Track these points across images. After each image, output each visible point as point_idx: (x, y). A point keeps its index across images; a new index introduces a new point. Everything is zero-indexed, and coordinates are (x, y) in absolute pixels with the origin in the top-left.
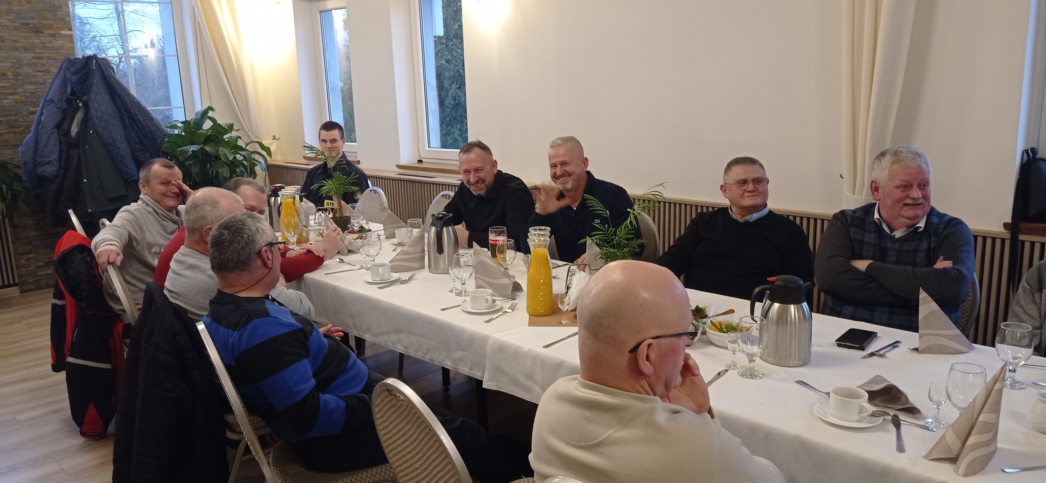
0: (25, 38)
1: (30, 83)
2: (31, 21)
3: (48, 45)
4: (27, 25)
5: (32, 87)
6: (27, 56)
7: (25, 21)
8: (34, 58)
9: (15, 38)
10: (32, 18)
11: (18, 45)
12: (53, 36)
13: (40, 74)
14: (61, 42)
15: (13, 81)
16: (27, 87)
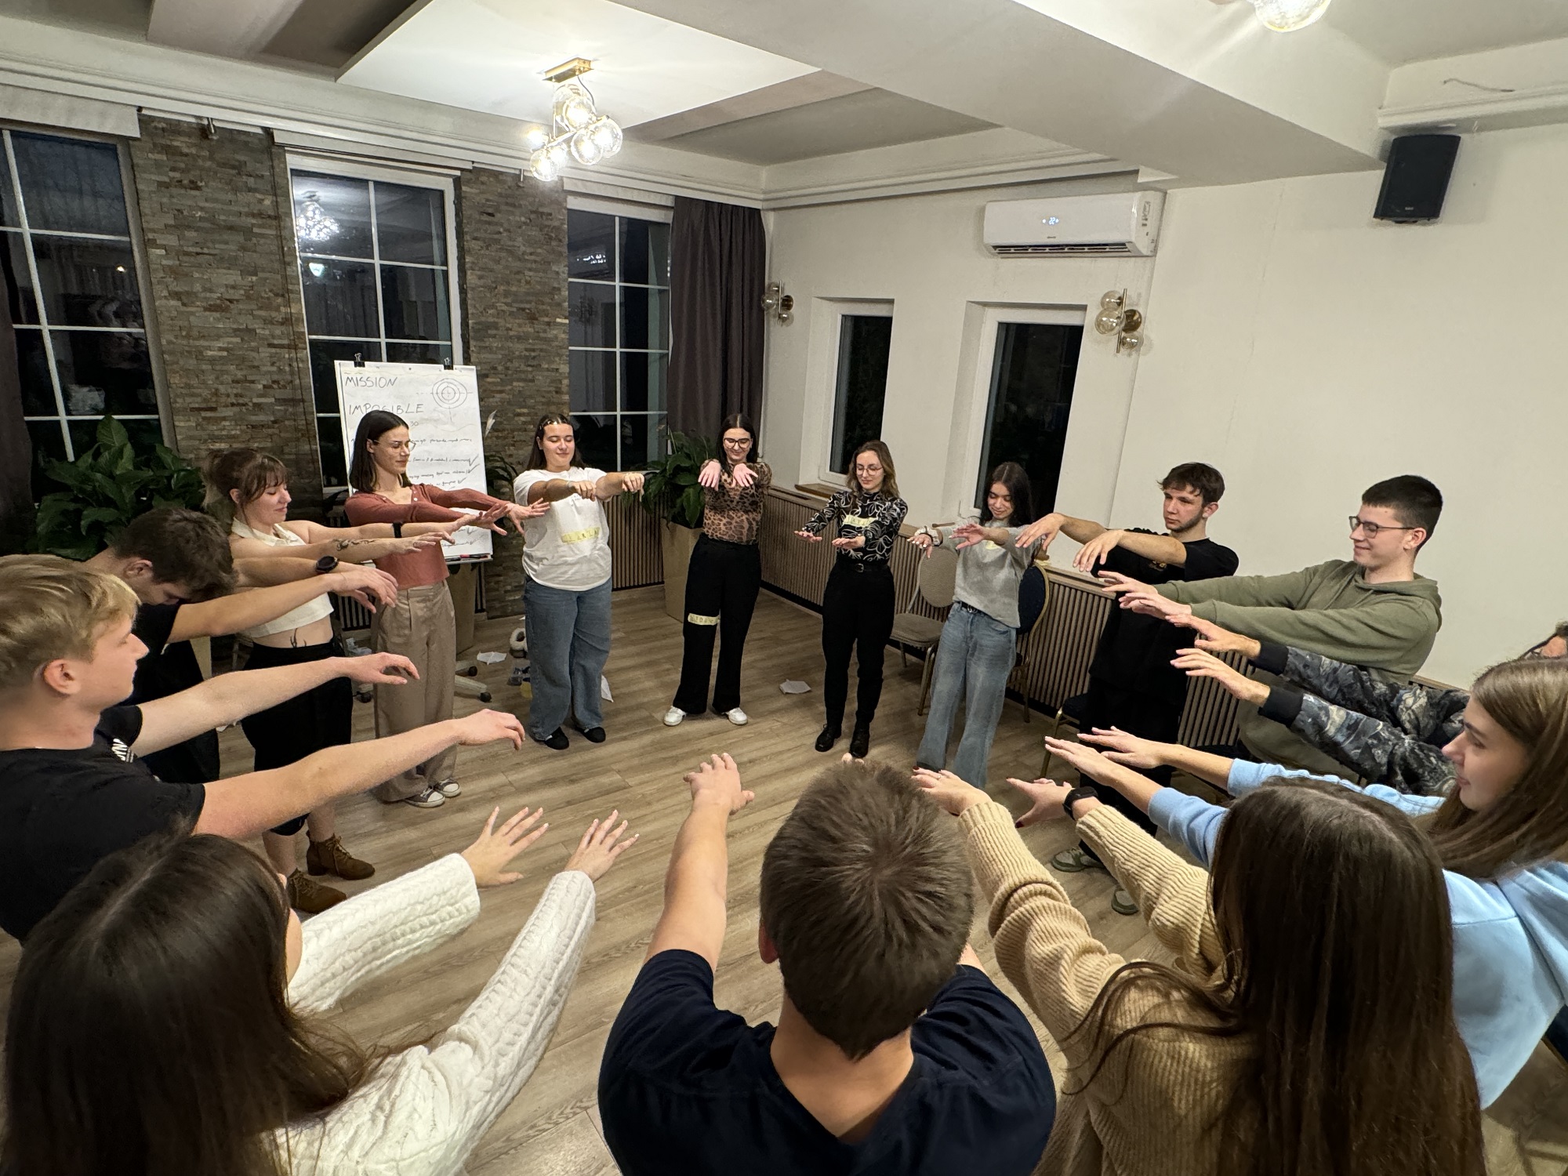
0: (520, 326)
1: (519, 380)
2: (528, 306)
3: (542, 335)
4: (523, 309)
5: (521, 384)
6: (519, 348)
7: (522, 306)
8: (526, 350)
9: (509, 326)
10: (529, 302)
11: (511, 333)
12: (548, 324)
13: (530, 369)
14: (555, 332)
15: (503, 376)
16: (515, 384)
